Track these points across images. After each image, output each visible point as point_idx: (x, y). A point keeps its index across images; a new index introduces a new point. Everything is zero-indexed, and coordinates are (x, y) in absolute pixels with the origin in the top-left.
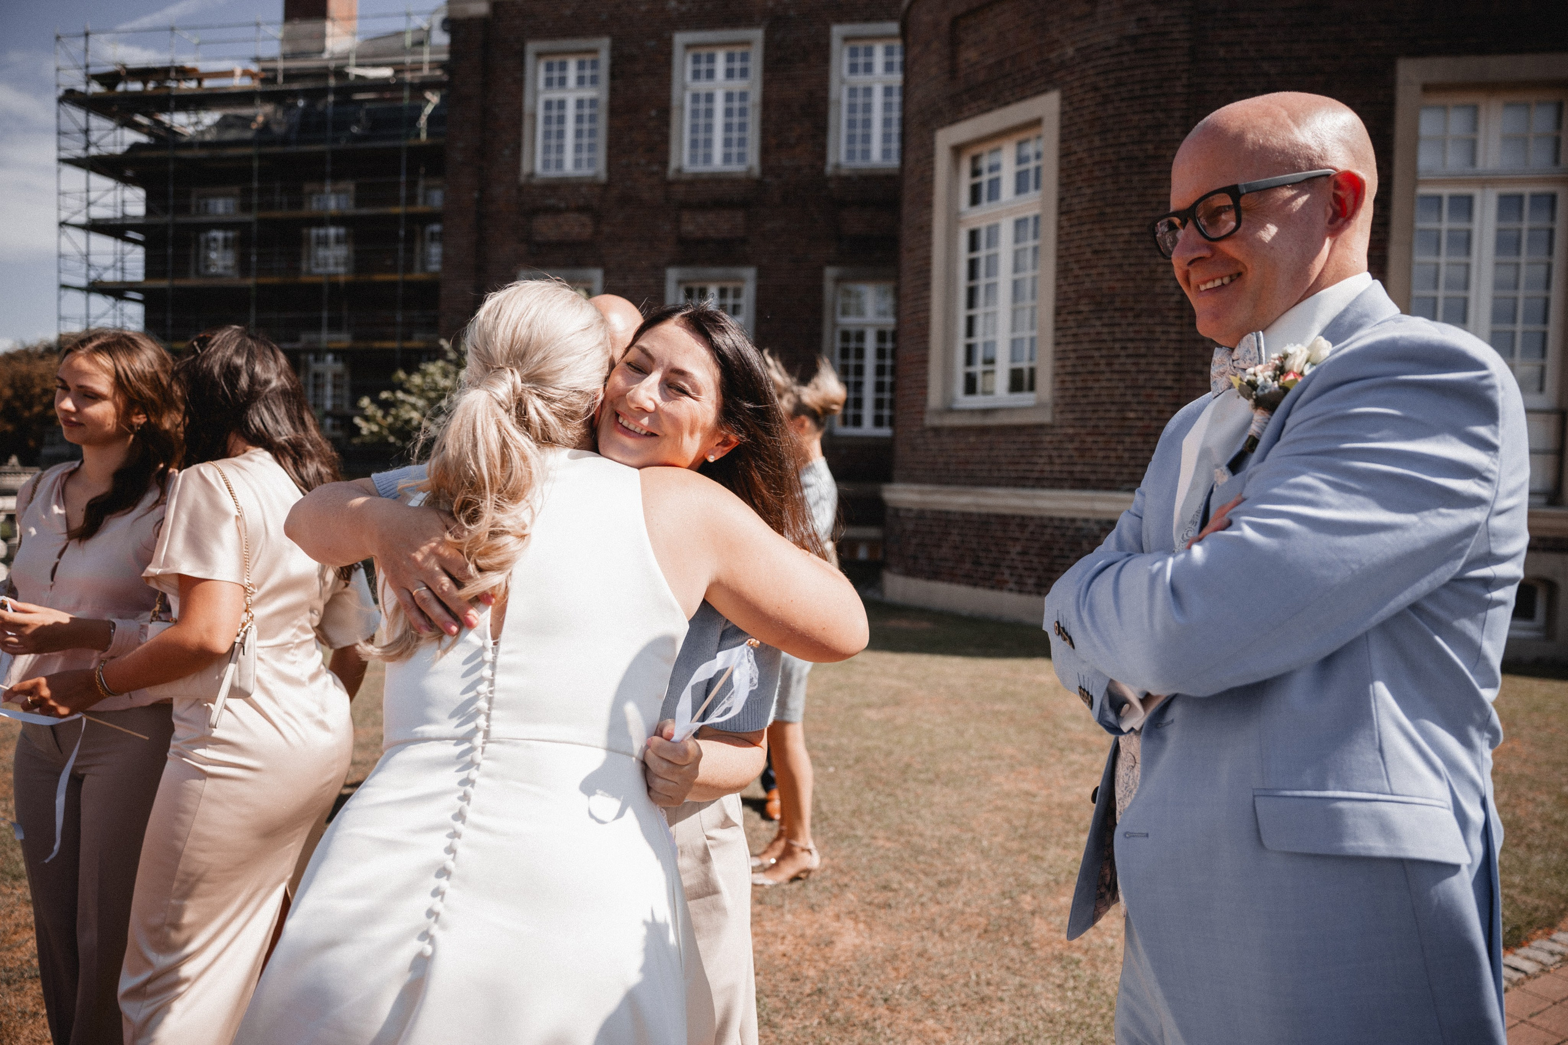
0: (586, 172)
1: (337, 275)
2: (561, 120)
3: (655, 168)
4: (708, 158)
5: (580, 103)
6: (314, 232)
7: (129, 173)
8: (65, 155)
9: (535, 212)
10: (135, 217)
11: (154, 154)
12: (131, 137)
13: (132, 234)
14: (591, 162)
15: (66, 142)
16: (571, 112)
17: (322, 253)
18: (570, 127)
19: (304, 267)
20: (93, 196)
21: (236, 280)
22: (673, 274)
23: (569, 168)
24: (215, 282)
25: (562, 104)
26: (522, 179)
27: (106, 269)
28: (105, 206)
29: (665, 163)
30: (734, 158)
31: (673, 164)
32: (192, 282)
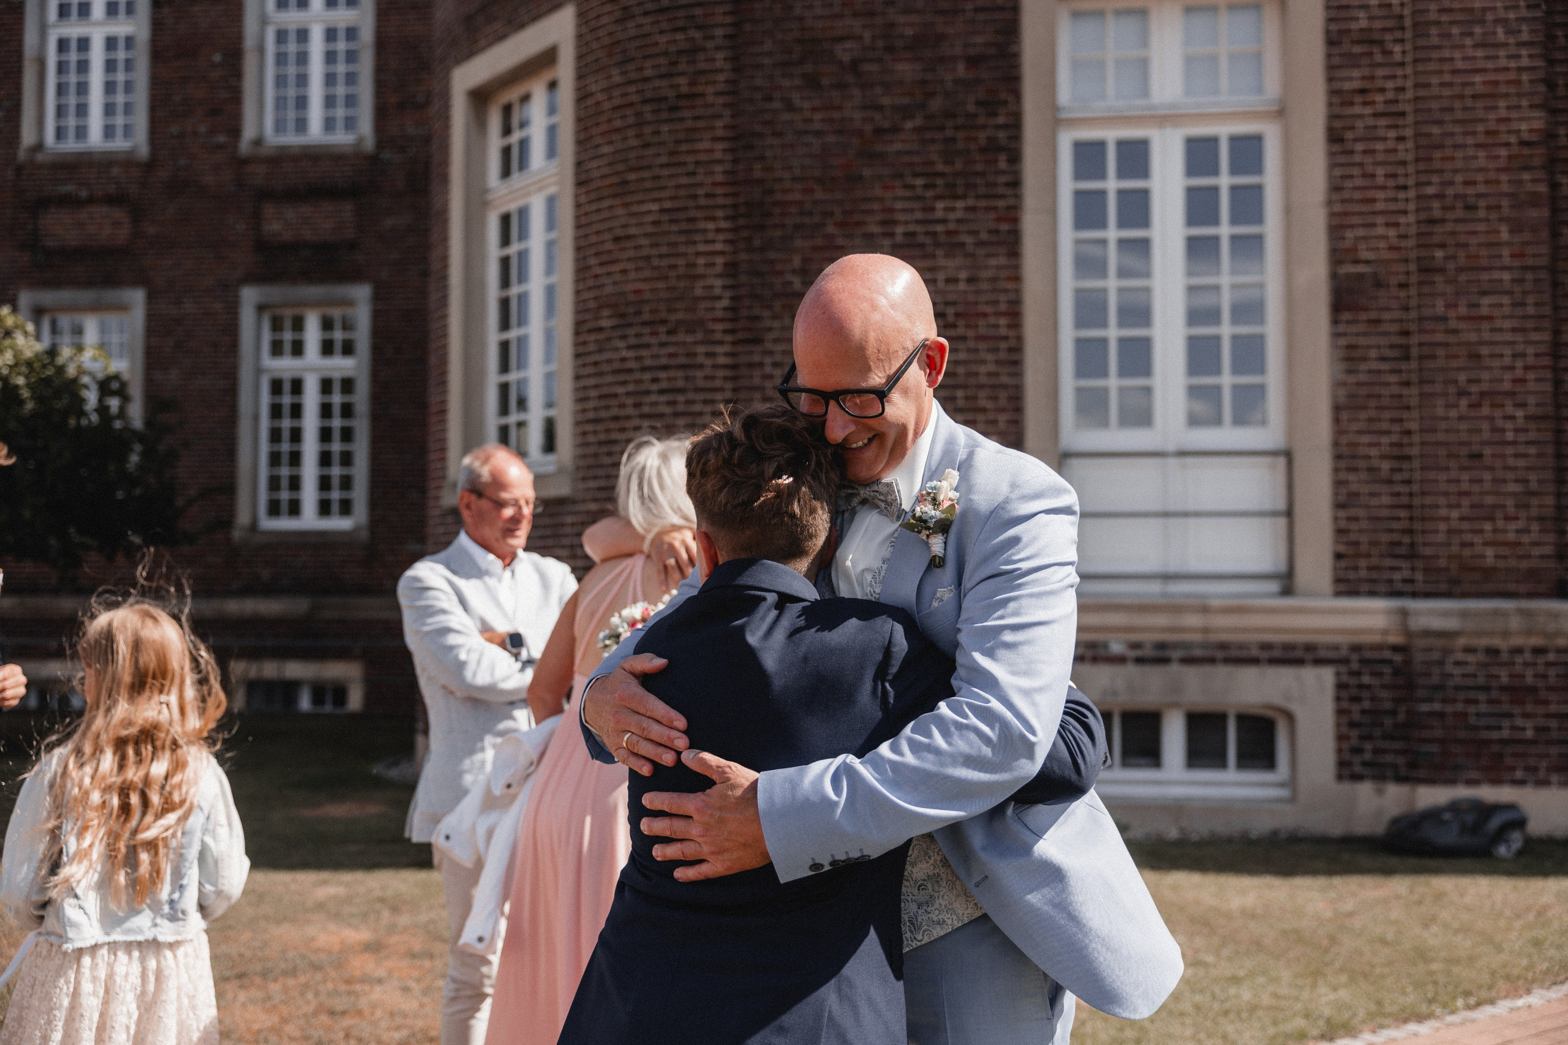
0: (119, 144)
2: (83, 66)
3: (221, 139)
4: (301, 125)
5: (111, 43)
9: (43, 203)
14: (128, 130)
16: (97, 56)
18: (96, 77)
22: (249, 296)
23: (95, 137)
25: (84, 44)
26: (22, 155)
29: (235, 132)
30: (340, 124)
31: (249, 133)
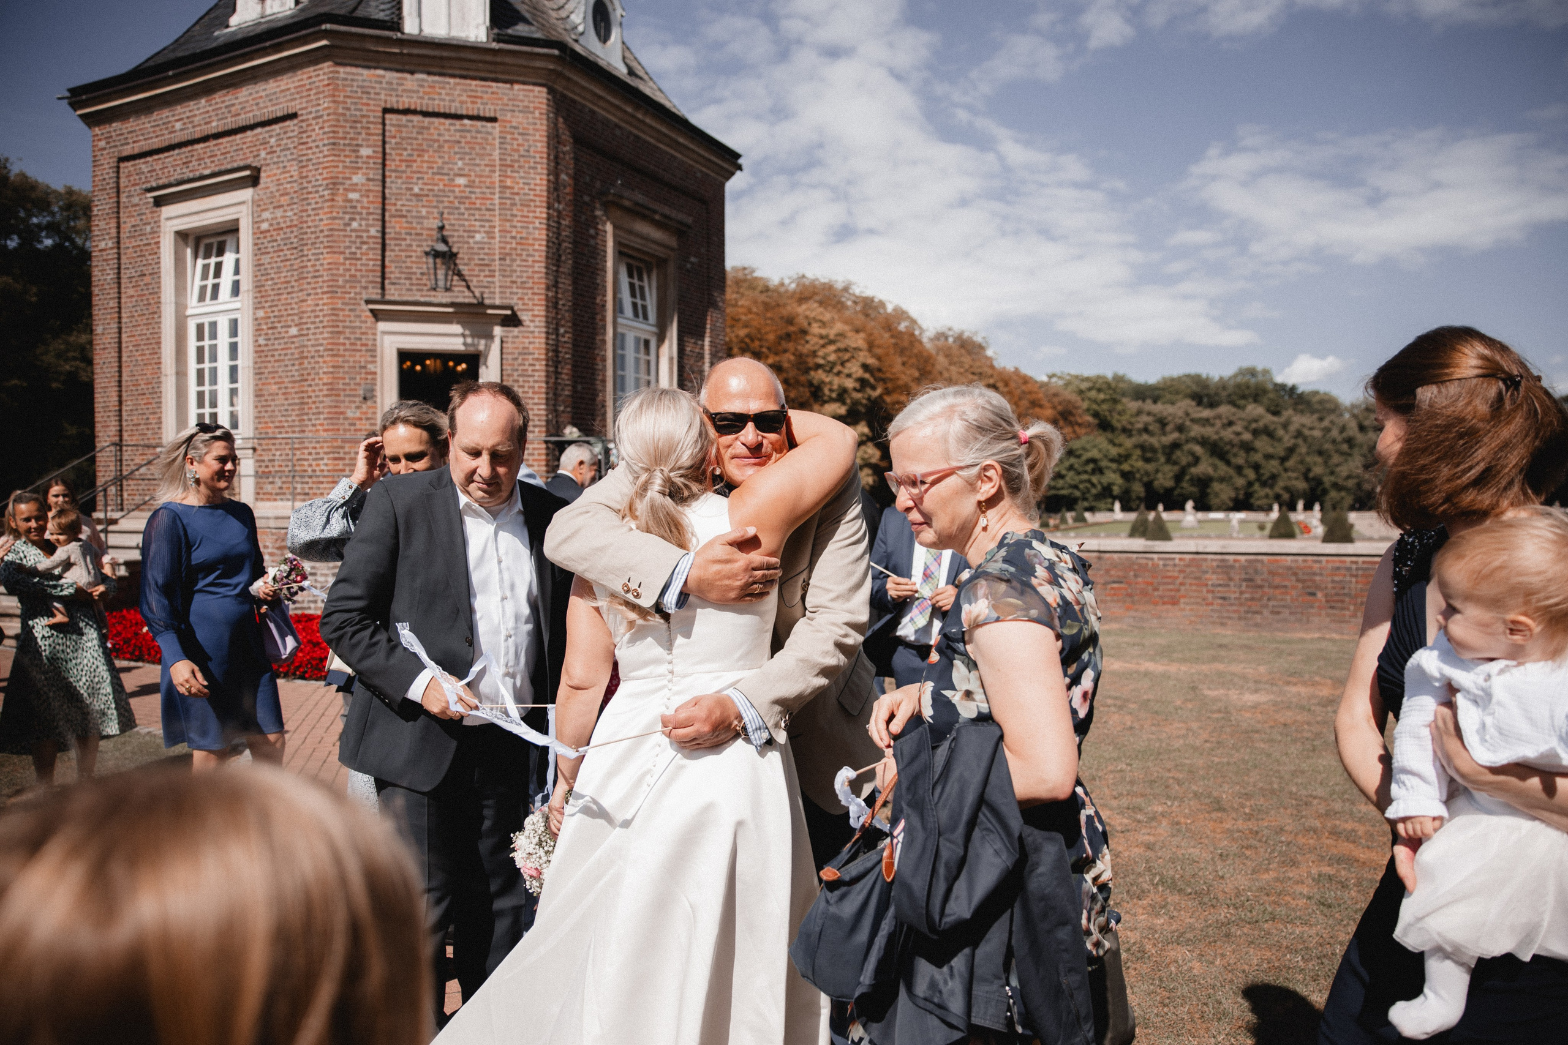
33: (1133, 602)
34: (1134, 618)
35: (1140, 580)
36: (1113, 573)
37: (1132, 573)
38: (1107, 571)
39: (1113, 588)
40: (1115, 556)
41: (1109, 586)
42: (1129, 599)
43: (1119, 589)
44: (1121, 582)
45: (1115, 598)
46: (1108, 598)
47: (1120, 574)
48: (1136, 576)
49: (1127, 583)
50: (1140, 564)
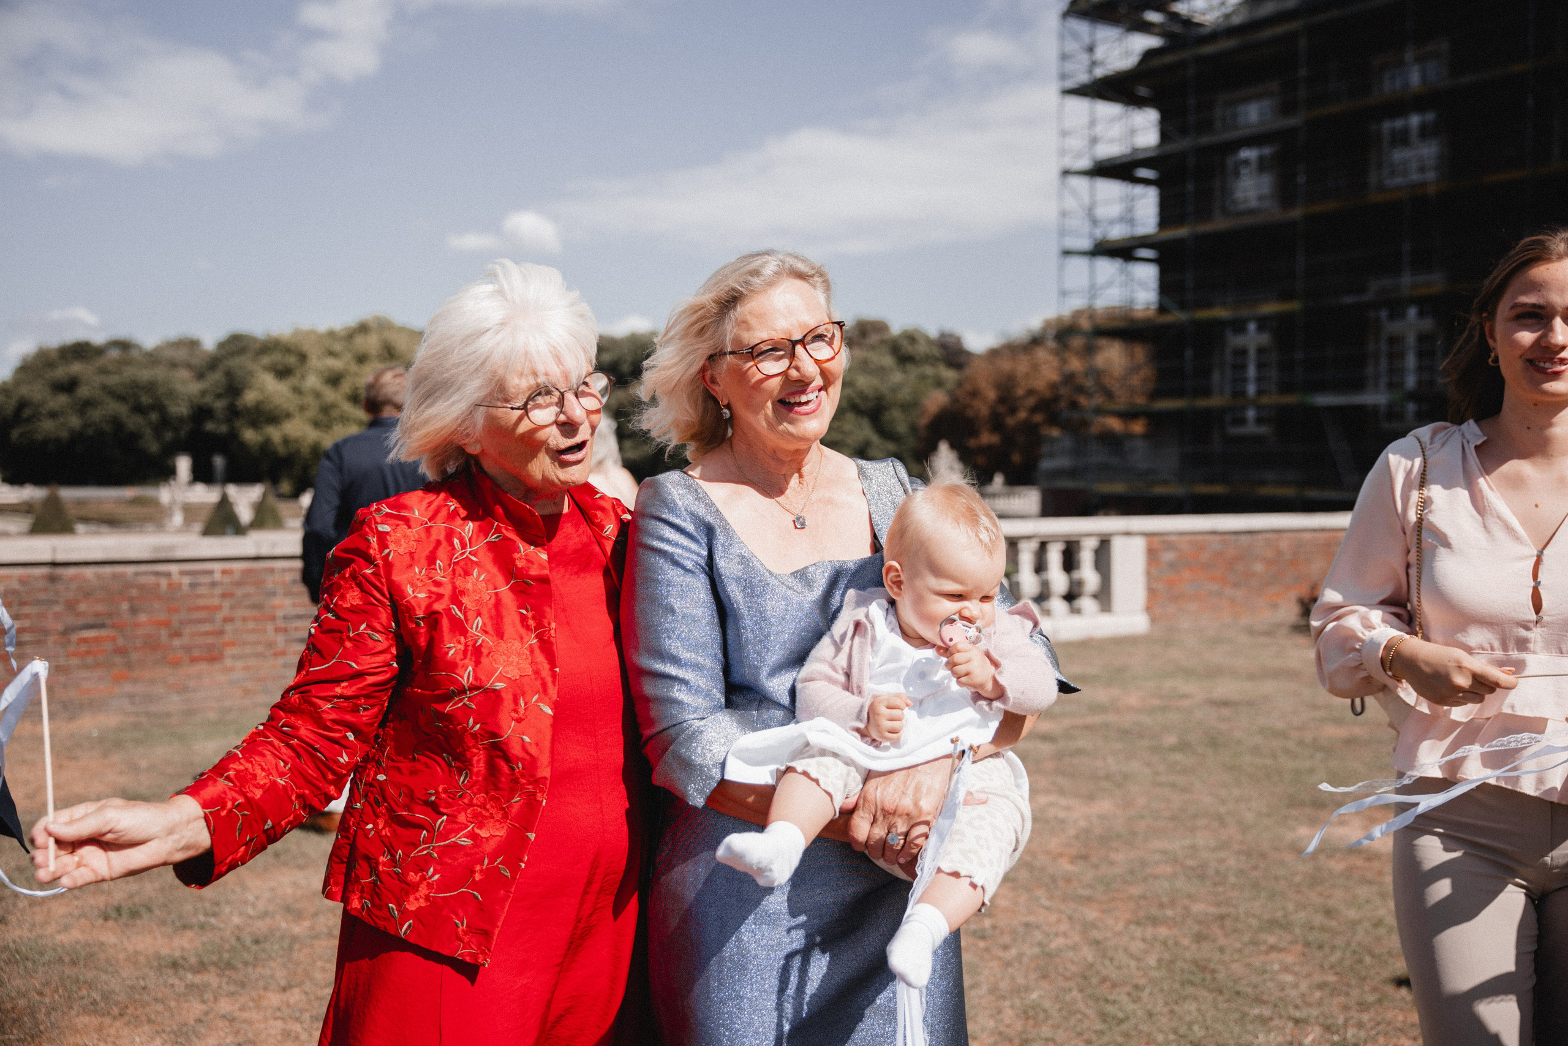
1: (1423, 184)
6: (1387, 126)
7: (1143, 91)
8: (1070, 84)
10: (1145, 150)
11: (1169, 59)
12: (1142, 42)
13: (1143, 173)
15: (1069, 67)
17: (1399, 155)
19: (1373, 179)
20: (1099, 129)
21: (1275, 213)
24: (1249, 221)
27: (1112, 222)
28: (1111, 141)
32: (1218, 224)
33: (129, 665)
34: (131, 696)
35: (143, 618)
36: (83, 607)
37: (125, 606)
38: (71, 605)
39: (85, 640)
40: (89, 572)
41: (74, 637)
42: (118, 660)
43: (96, 640)
44: (102, 626)
45: (90, 660)
46: (74, 661)
47: (100, 608)
48: (134, 611)
49: (113, 626)
50: (142, 587)
